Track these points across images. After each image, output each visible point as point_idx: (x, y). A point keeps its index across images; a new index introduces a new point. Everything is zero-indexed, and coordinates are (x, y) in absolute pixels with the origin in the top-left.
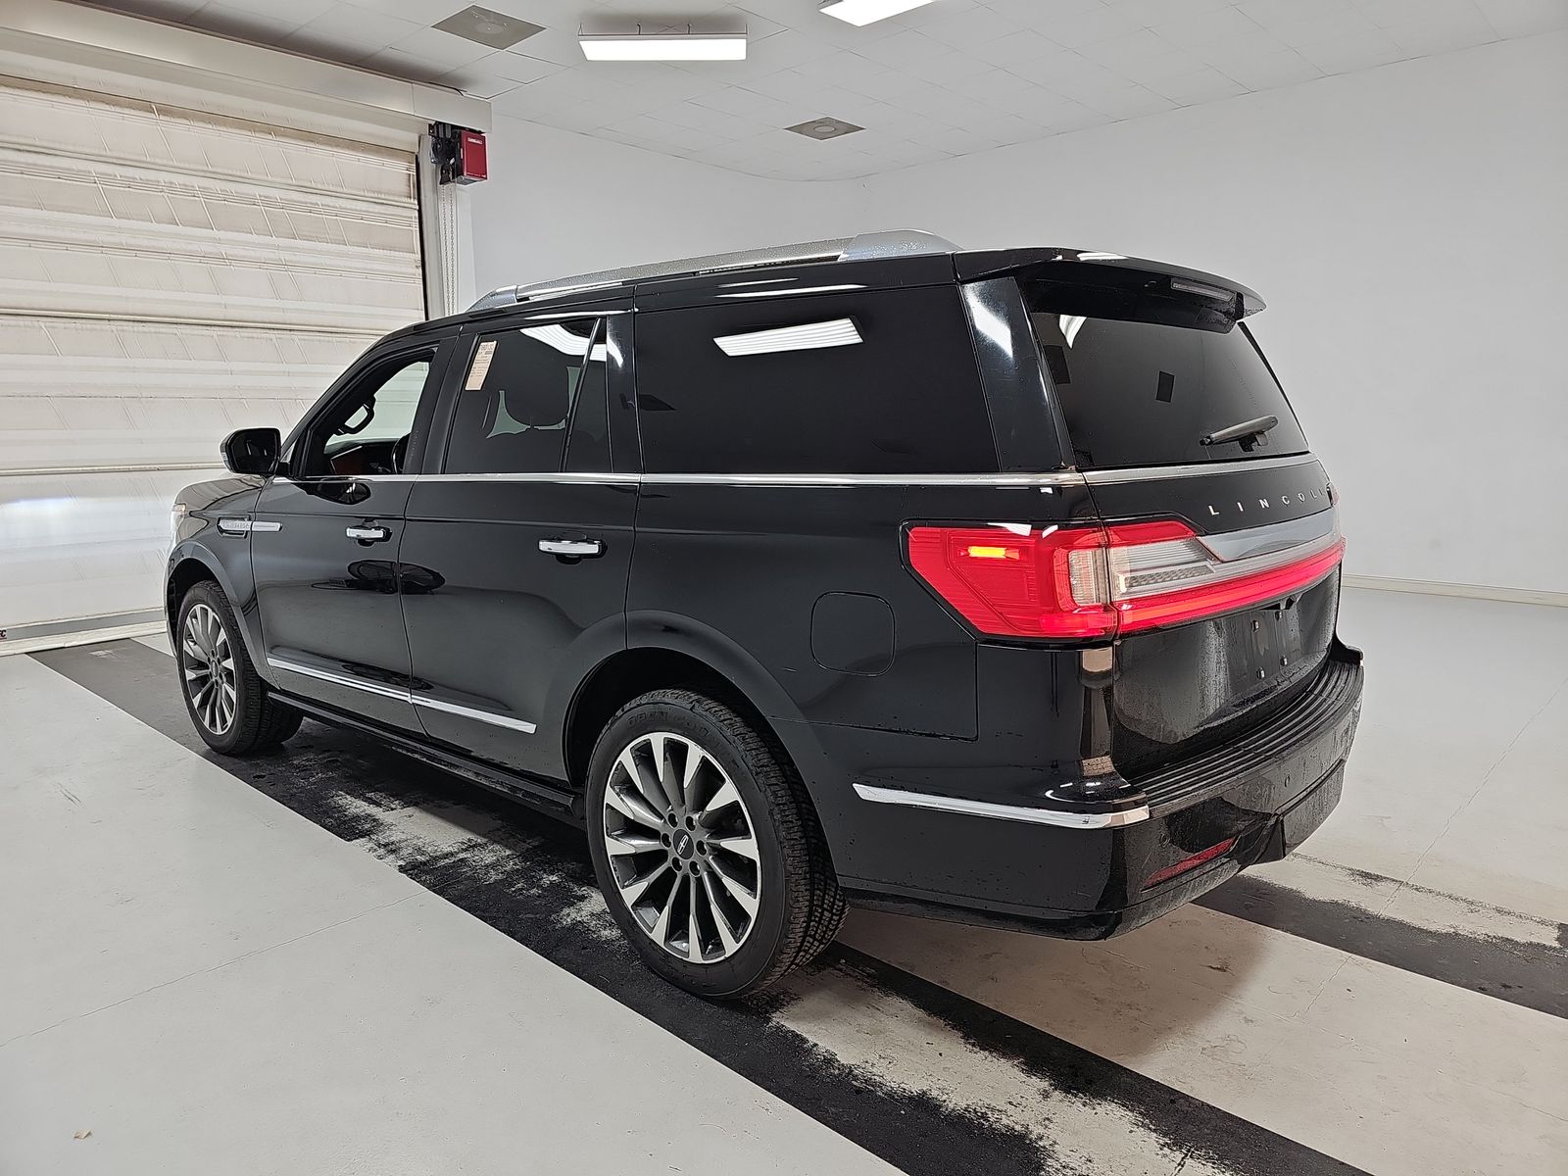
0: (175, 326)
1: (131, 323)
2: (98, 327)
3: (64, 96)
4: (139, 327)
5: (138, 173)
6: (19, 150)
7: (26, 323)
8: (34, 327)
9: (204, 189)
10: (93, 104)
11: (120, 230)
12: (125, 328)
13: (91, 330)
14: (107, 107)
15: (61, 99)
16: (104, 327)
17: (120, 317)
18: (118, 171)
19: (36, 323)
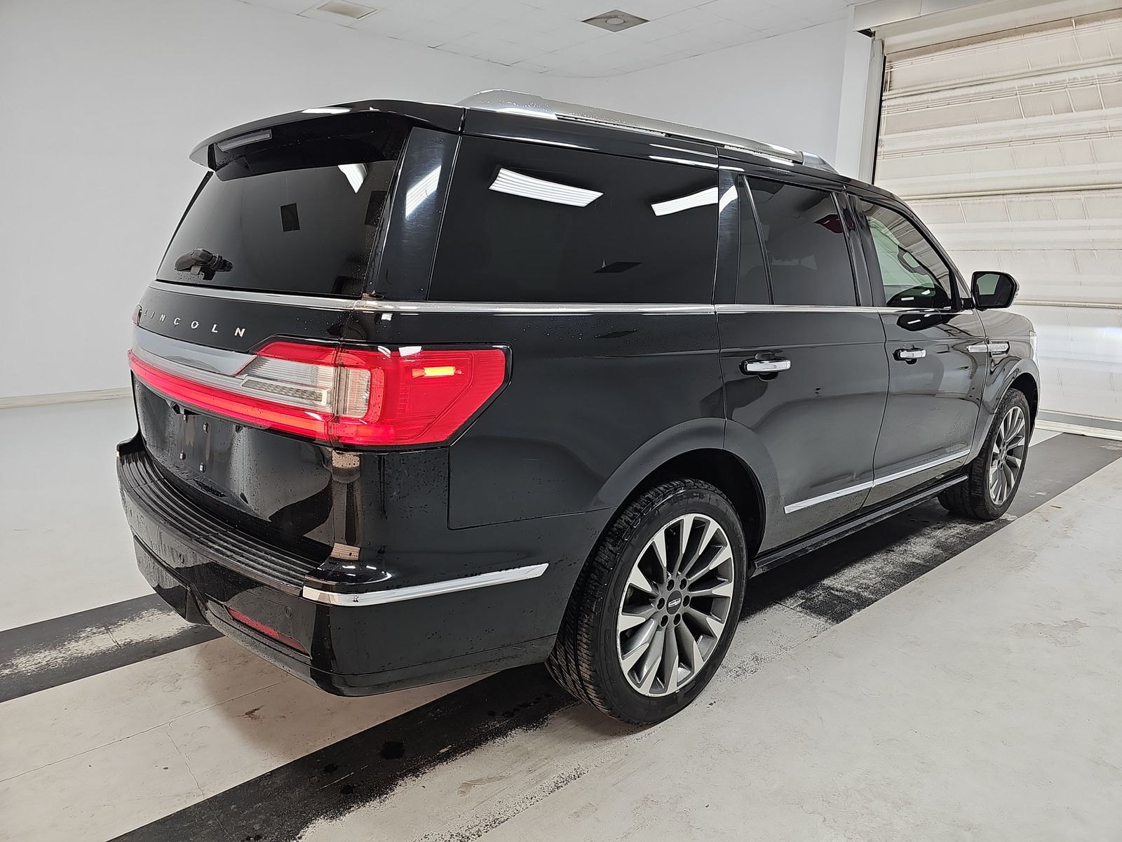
0: (1051, 194)
1: (1019, 195)
2: (995, 200)
3: (1008, 37)
4: (1024, 197)
5: (1047, 79)
6: (971, 86)
7: (951, 202)
8: (955, 205)
9: (1101, 77)
10: (1026, 36)
11: (1026, 126)
12: (1012, 199)
13: (989, 203)
14: (1036, 34)
15: (1005, 40)
16: (999, 200)
17: (1010, 191)
18: (1033, 81)
19: (956, 202)
